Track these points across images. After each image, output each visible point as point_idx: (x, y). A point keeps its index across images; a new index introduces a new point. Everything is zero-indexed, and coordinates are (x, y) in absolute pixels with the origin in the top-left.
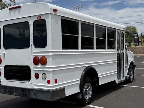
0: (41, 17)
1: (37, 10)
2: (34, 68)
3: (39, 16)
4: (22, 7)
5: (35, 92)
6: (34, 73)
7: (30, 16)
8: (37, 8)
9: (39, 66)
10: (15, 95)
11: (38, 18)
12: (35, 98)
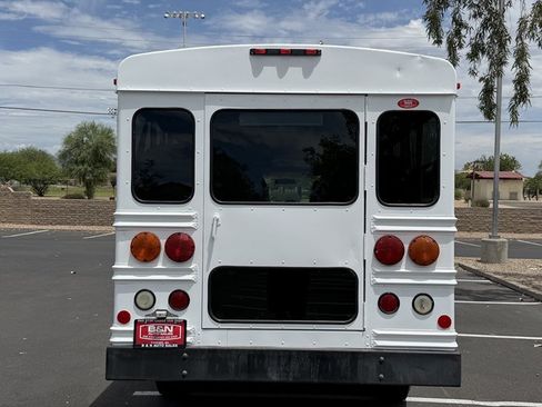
0: (416, 103)
1: (398, 75)
2: (377, 275)
3: (410, 99)
4: (322, 56)
5: (381, 362)
6: (376, 292)
7: (366, 95)
8: (399, 69)
9: (402, 270)
11: (401, 104)
12: (383, 383)
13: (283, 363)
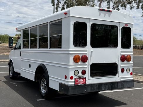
1: (125, 19)
2: (121, 64)
3: (127, 24)
5: (122, 84)
6: (121, 68)
8: (125, 17)
9: (125, 63)
10: (104, 90)
11: (125, 25)
13: (105, 86)
